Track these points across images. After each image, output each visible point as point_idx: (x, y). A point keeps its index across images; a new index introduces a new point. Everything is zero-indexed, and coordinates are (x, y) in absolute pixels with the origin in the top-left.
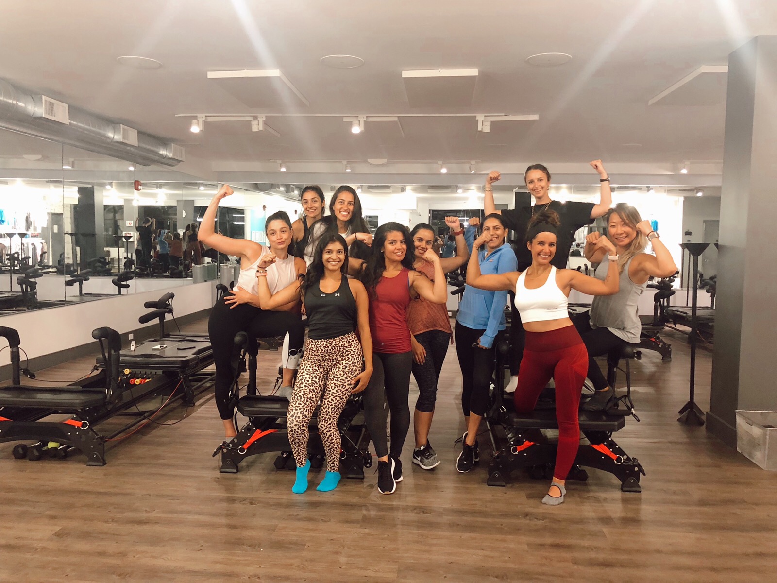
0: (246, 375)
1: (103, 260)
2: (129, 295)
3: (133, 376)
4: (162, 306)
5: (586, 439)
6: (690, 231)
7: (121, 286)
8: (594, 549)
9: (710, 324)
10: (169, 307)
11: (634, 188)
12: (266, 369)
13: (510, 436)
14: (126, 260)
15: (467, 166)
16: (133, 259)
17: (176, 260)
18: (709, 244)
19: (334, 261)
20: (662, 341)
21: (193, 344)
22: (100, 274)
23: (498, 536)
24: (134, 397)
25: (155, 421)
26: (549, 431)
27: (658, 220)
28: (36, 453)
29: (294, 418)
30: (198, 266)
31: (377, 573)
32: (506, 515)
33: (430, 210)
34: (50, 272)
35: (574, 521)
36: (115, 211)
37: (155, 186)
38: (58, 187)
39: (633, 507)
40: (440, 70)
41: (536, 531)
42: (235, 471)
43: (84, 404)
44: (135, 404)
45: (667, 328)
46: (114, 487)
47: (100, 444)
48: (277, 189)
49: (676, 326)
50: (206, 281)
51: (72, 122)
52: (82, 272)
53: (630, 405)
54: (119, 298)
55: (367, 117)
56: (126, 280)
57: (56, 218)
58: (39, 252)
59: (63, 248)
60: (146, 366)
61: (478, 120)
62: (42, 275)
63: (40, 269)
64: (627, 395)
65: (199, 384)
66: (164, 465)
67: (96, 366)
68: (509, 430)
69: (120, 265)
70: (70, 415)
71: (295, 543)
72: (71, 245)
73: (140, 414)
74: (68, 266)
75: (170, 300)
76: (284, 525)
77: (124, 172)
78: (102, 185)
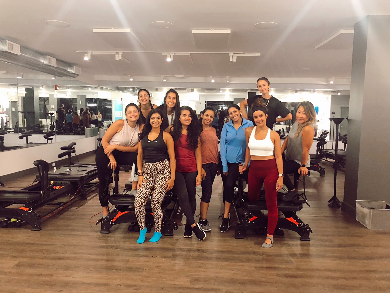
0: (113, 184)
1: (39, 126)
2: (53, 143)
3: (55, 184)
4: (70, 149)
5: (284, 215)
6: (334, 112)
7: (48, 139)
8: (287, 269)
9: (344, 158)
10: (73, 149)
11: (307, 91)
12: (124, 181)
13: (246, 214)
14: (51, 126)
15: (224, 79)
16: (54, 125)
17: (76, 126)
18: (344, 119)
19: (156, 123)
20: (320, 167)
21: (86, 169)
22: (37, 133)
23: (240, 263)
24: (56, 195)
25: (67, 207)
26: (265, 211)
27: (318, 107)
28: (5, 224)
29: (137, 203)
30: (88, 129)
31: (180, 282)
32: (244, 253)
33: (206, 101)
34: (11, 131)
35: (277, 255)
36: (45, 100)
37: (66, 88)
38: (15, 88)
39: (307, 248)
40: (211, 30)
41: (258, 261)
42: (108, 232)
43: (29, 199)
44: (56, 199)
45: (323, 160)
46: (46, 241)
47: (38, 219)
48: (129, 90)
49: (327, 159)
50: (92, 136)
51: (22, 54)
52: (28, 131)
53: (305, 198)
54: (47, 145)
55: (174, 53)
56: (51, 136)
57: (14, 104)
58: (5, 122)
59: (18, 119)
60: (62, 179)
61: (230, 56)
62: (7, 133)
63: (5, 130)
64: (304, 193)
65: (89, 188)
66: (72, 230)
67: (35, 180)
68: (246, 211)
69: (48, 128)
70: (22, 205)
71: (139, 268)
72: (22, 118)
73: (59, 204)
74: (20, 128)
75: (74, 146)
76: (133, 259)
77: (49, 80)
78: (38, 87)
